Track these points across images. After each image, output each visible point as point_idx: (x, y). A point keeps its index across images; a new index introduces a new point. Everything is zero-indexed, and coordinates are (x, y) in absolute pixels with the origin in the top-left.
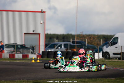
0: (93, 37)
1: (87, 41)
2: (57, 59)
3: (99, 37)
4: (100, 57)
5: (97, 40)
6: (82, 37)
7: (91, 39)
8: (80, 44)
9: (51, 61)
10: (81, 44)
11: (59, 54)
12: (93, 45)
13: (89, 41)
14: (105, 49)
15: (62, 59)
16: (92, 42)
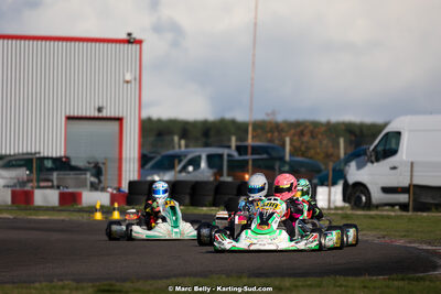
0: (311, 132)
1: (291, 144)
2: (153, 208)
3: (334, 130)
4: (335, 202)
5: (325, 142)
6: (272, 131)
7: (306, 139)
9: (133, 213)
11: (162, 189)
13: (297, 144)
14: (355, 174)
15: (173, 208)
16: (306, 147)
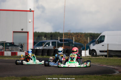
0: (80, 36)
1: (75, 39)
3: (86, 35)
4: (87, 54)
5: (84, 38)
6: (69, 35)
7: (79, 38)
8: (67, 42)
10: (69, 42)
12: (80, 43)
13: (76, 39)
14: (92, 47)
16: (79, 40)
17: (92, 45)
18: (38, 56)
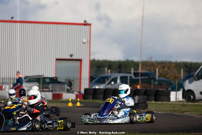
0: (168, 66)
1: (159, 72)
3: (178, 66)
4: (179, 98)
5: (174, 71)
6: (150, 66)
7: (165, 70)
8: (147, 77)
10: (148, 76)
12: (168, 78)
13: (162, 72)
14: (188, 86)
16: (166, 74)
17: (187, 81)
18: (97, 101)
